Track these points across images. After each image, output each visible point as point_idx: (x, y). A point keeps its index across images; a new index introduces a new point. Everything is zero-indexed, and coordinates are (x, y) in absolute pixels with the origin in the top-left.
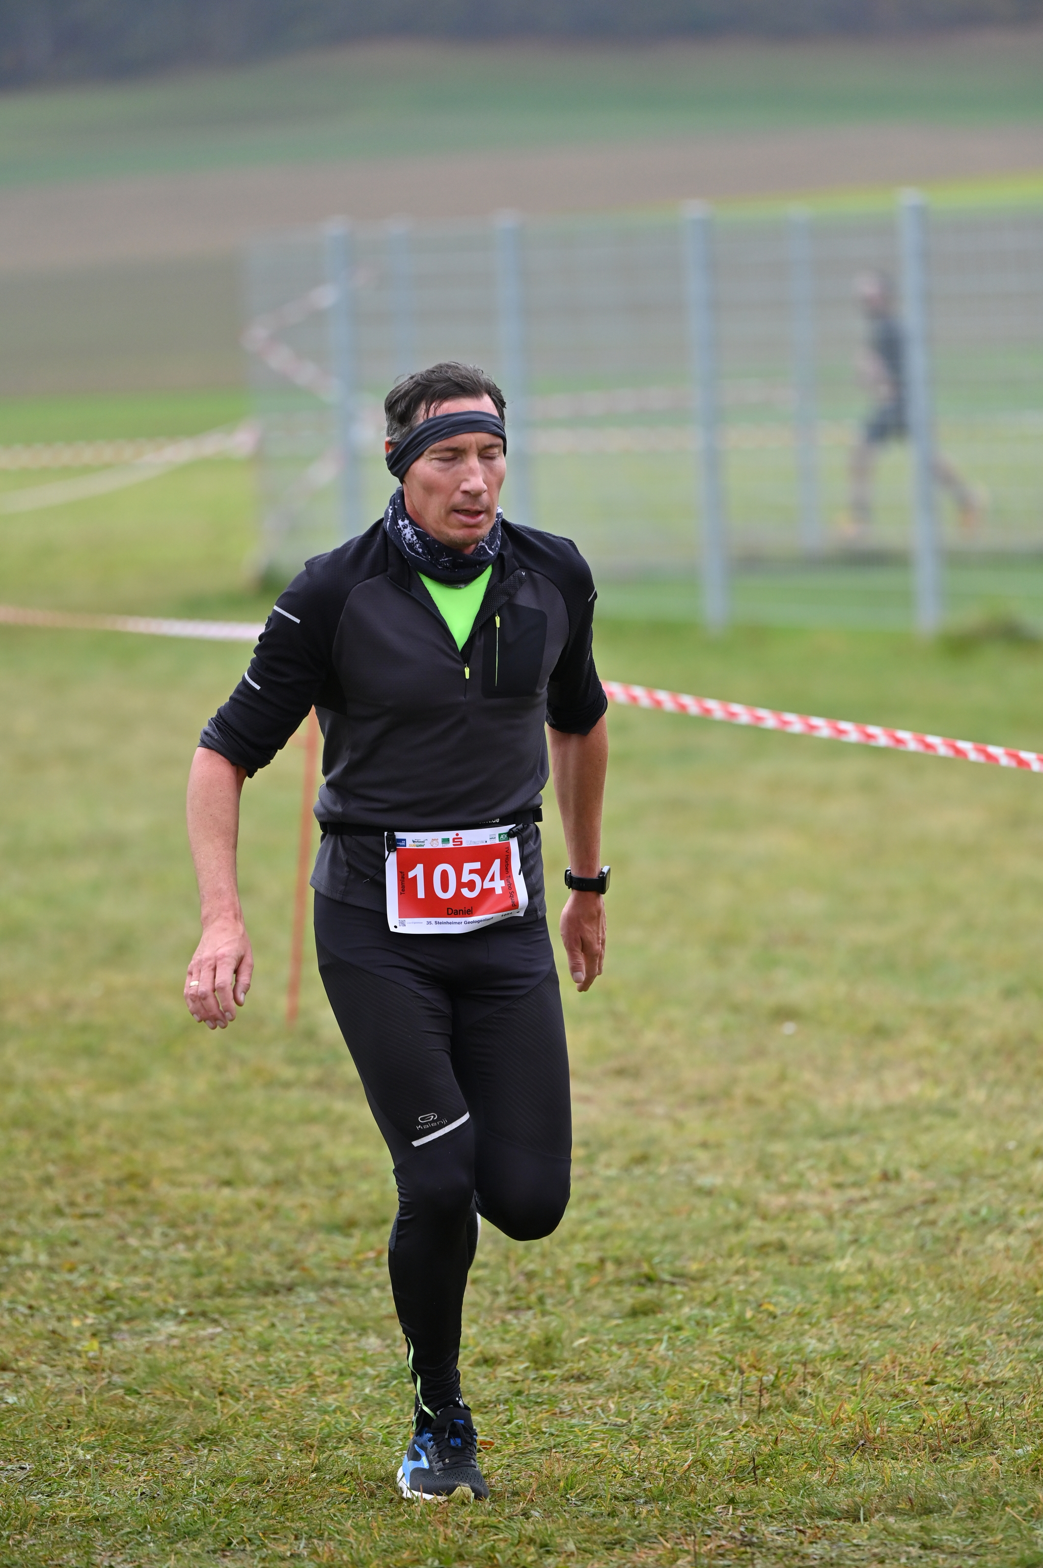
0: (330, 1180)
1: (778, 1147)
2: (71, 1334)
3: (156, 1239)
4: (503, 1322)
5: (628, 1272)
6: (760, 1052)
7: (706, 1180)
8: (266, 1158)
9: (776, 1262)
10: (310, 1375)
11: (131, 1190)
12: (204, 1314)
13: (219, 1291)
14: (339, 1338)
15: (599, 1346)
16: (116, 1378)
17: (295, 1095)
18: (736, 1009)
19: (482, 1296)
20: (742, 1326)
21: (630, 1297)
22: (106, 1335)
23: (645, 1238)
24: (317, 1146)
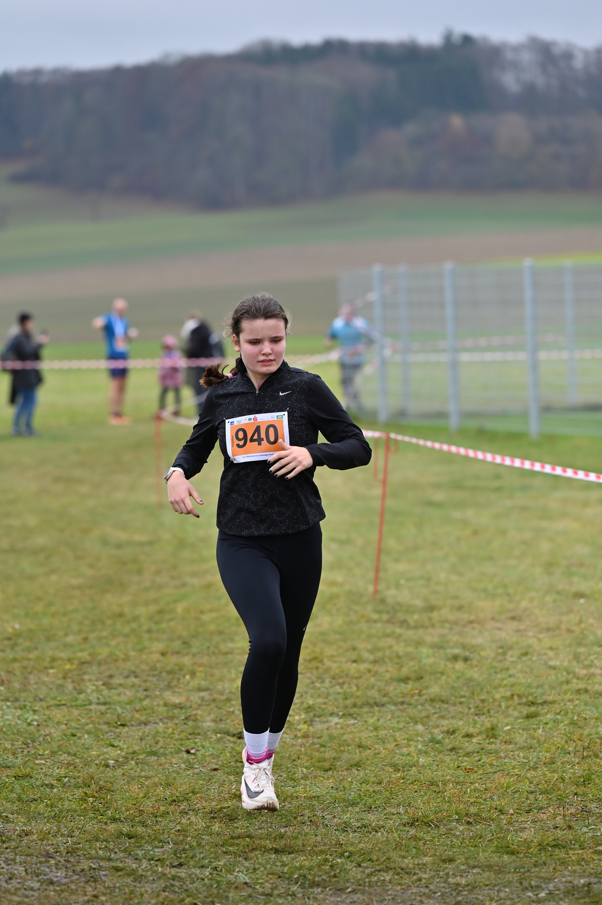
0: (396, 660)
1: (581, 650)
2: (295, 722)
3: (327, 683)
4: (474, 720)
5: (524, 700)
6: (570, 611)
7: (552, 663)
8: (371, 651)
9: (585, 697)
10: (395, 740)
11: (315, 664)
12: (350, 715)
13: (355, 705)
14: (406, 725)
15: (514, 730)
16: (315, 740)
17: (379, 625)
18: (558, 593)
19: (464, 709)
20: (573, 723)
21: (525, 710)
22: (310, 722)
23: (529, 686)
24: (391, 647)
